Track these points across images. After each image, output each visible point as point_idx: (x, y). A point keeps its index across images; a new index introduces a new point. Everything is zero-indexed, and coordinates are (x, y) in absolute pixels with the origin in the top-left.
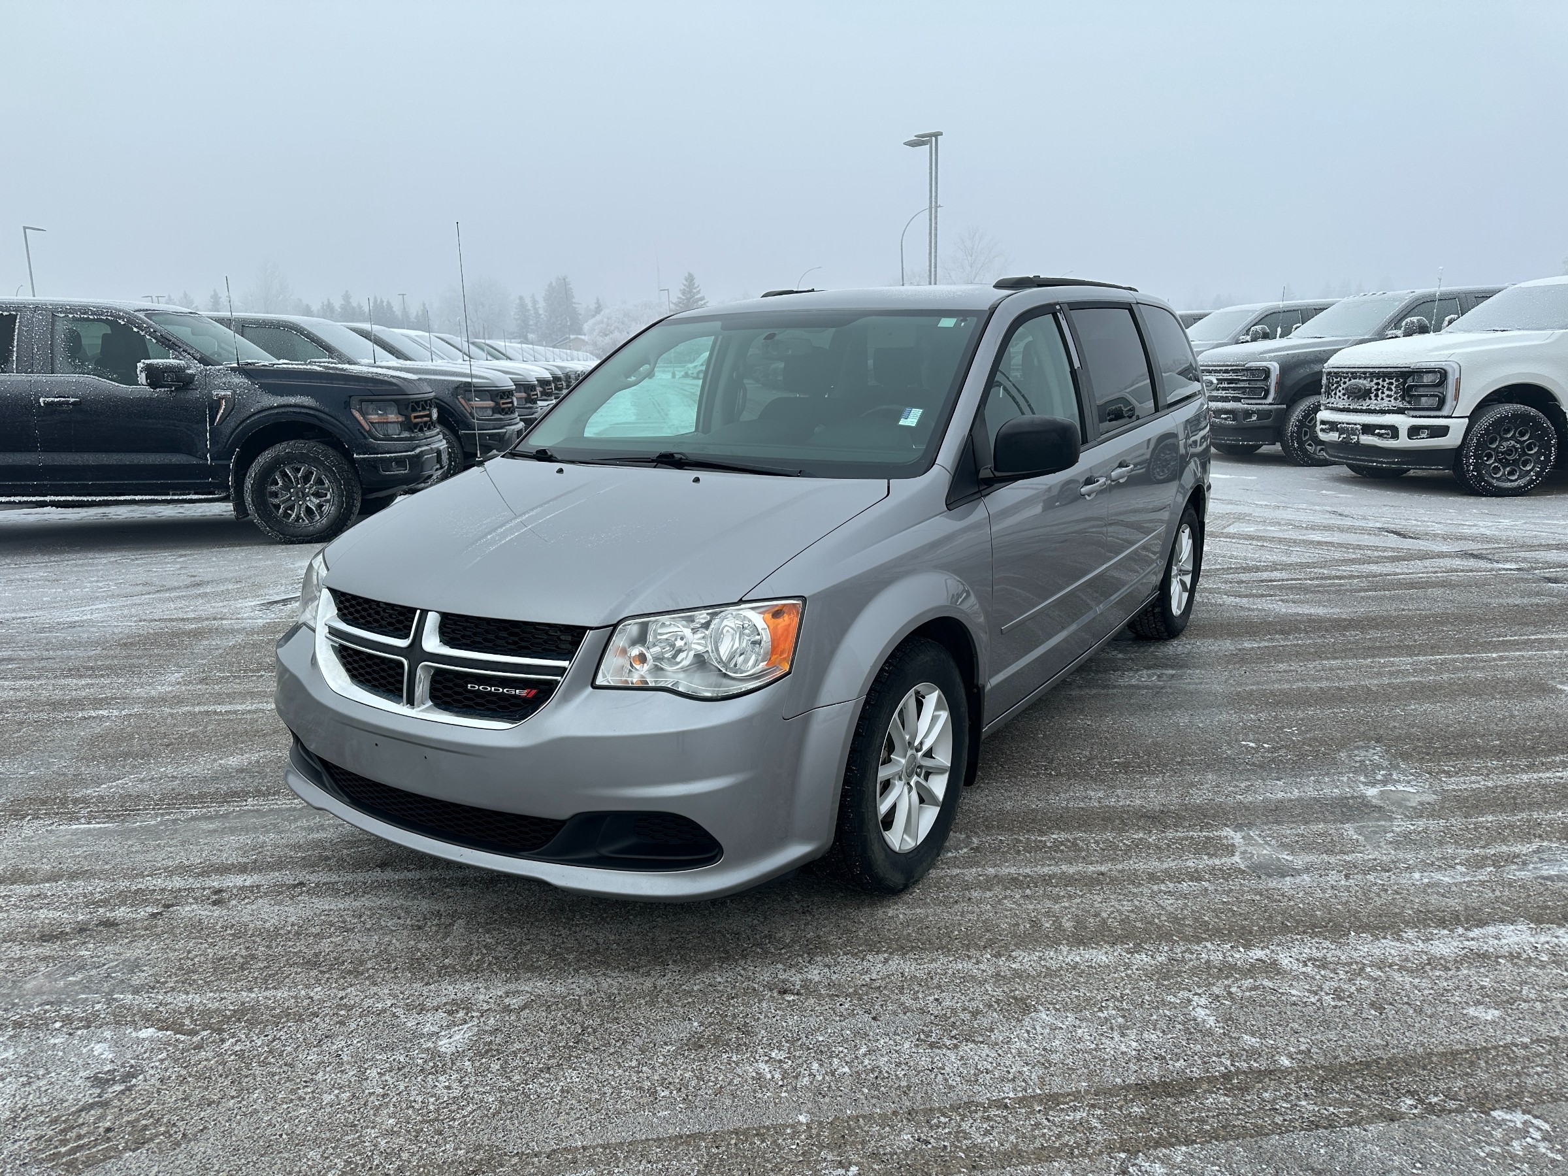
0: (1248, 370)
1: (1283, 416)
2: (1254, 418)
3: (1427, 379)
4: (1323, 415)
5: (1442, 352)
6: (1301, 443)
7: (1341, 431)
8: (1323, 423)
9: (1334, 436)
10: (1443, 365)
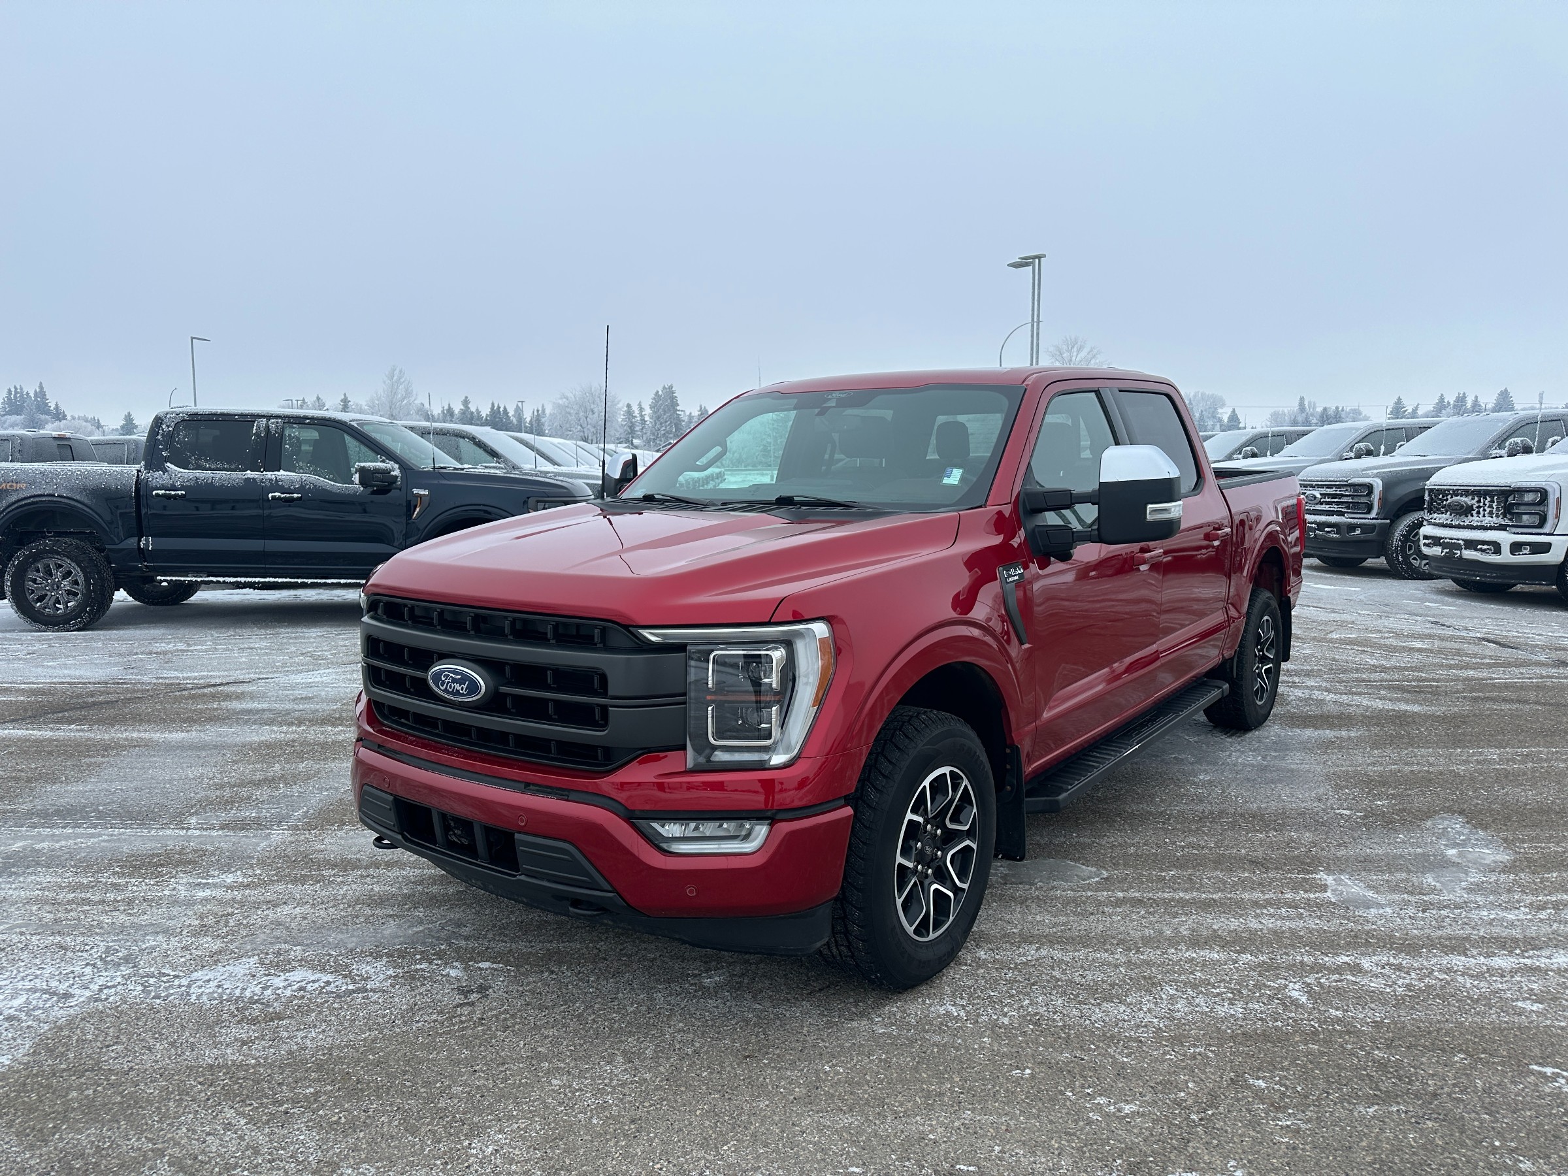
0: (1350, 485)
1: (1387, 531)
2: (1358, 532)
3: (1528, 498)
4: (1426, 530)
5: (1542, 473)
6: (1406, 558)
7: (1444, 546)
8: (1426, 537)
9: (1437, 551)
10: (1543, 485)
